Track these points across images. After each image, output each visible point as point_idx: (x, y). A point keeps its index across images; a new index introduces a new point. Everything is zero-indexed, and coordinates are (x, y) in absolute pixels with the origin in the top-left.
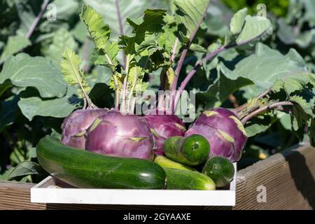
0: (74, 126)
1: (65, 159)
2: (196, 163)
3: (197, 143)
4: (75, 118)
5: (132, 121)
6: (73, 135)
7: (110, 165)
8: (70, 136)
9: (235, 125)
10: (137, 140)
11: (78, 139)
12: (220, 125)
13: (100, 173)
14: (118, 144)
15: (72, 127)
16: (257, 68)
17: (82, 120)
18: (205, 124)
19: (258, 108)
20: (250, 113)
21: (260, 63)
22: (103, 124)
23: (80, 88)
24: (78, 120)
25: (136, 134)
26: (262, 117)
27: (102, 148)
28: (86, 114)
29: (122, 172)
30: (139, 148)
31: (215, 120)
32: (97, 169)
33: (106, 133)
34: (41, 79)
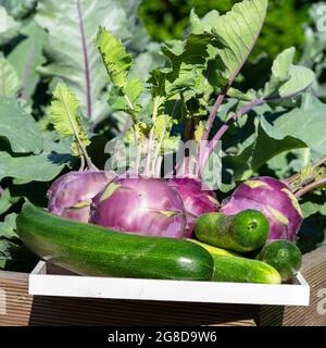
0: (70, 193)
1: (72, 237)
2: (249, 249)
3: (255, 221)
4: (72, 182)
5: (160, 188)
6: (69, 205)
7: (139, 247)
8: (63, 207)
9: (289, 201)
10: (168, 214)
11: (76, 212)
12: (269, 200)
13: (125, 257)
14: (143, 218)
15: (67, 196)
16: (304, 126)
17: (82, 186)
18: (249, 198)
19: (313, 181)
20: (304, 186)
21: (309, 120)
22: (122, 191)
23: (76, 141)
24: (75, 186)
25: (167, 206)
26: (319, 193)
27: (120, 224)
28: (86, 177)
29: (155, 256)
30: (171, 225)
31: (263, 194)
32: (120, 252)
33: (126, 203)
34: (9, 127)
